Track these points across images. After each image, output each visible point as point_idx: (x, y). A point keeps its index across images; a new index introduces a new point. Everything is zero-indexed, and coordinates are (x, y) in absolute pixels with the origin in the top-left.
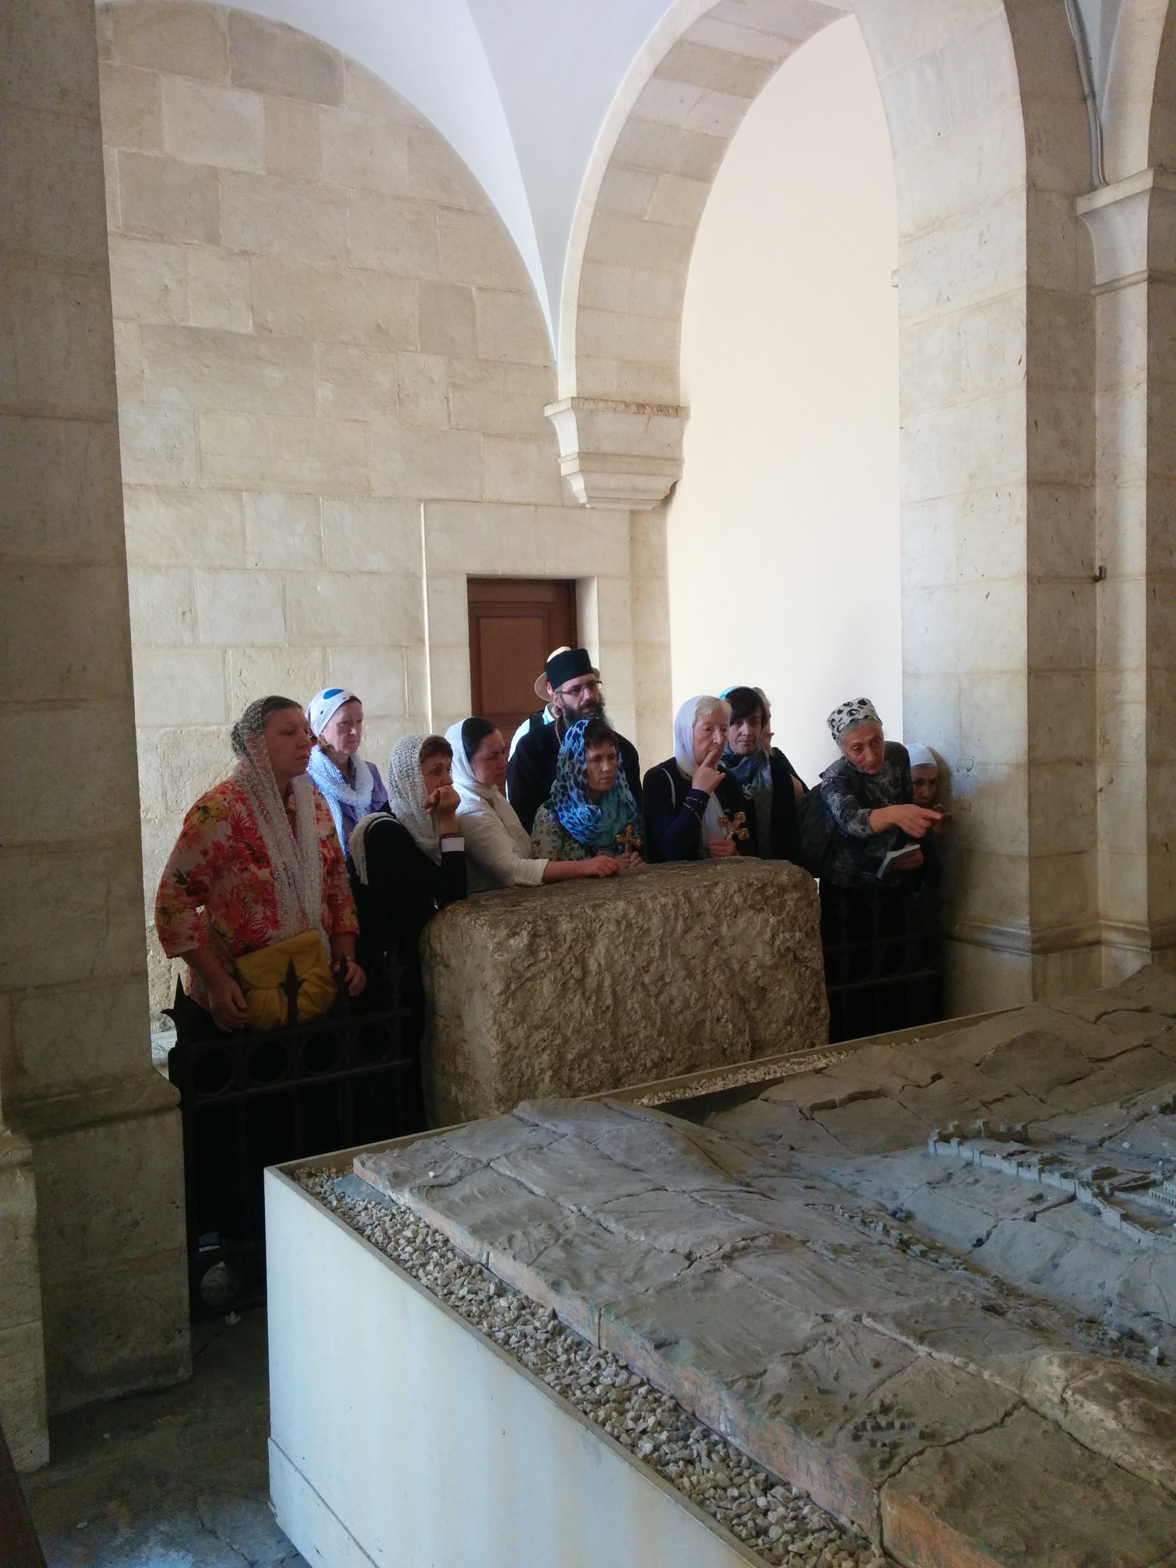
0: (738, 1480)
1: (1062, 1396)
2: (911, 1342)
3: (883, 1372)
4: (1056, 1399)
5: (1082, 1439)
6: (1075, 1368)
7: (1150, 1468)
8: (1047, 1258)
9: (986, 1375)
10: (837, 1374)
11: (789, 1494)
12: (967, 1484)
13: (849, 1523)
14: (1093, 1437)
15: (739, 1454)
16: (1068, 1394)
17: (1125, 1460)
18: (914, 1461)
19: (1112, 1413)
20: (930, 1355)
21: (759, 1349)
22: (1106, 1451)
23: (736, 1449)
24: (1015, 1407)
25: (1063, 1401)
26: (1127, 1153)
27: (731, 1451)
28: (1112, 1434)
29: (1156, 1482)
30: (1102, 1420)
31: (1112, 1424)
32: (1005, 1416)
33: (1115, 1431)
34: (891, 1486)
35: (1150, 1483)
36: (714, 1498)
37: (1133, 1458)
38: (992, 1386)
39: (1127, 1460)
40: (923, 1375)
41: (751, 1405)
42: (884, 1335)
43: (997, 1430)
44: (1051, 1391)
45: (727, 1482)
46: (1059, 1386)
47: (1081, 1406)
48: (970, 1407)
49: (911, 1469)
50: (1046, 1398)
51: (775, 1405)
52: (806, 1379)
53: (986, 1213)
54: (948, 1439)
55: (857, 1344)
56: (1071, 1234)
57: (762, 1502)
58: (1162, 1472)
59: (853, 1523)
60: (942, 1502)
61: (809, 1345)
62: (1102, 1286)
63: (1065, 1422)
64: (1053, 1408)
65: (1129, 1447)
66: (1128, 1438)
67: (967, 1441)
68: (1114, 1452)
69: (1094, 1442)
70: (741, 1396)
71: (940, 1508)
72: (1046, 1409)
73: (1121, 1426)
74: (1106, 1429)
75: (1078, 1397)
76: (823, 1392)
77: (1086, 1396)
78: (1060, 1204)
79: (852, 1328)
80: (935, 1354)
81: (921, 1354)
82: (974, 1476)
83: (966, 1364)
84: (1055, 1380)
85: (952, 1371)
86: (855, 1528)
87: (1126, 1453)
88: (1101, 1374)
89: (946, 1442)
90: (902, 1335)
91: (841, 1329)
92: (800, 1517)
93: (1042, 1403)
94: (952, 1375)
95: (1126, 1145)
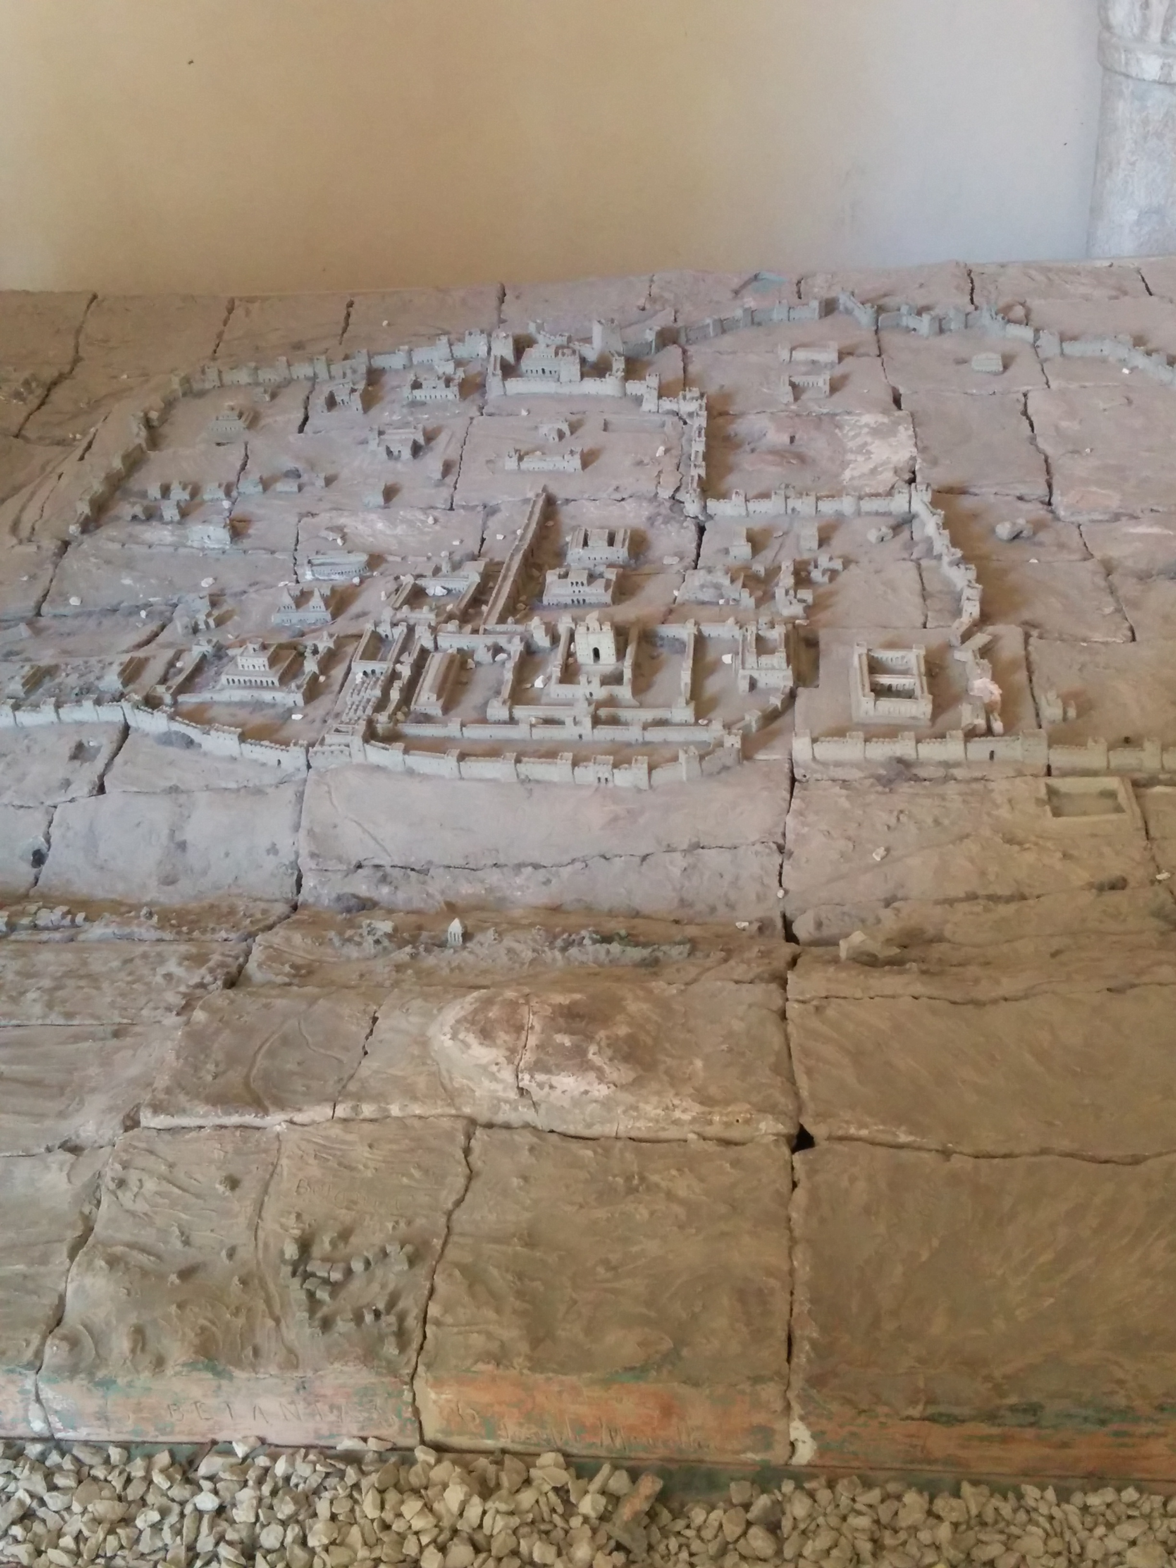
0: (132, 1493)
1: (518, 1087)
2: (250, 1119)
3: (250, 1186)
4: (513, 1095)
5: (572, 1130)
6: (503, 1037)
7: (676, 1122)
8: (164, 840)
9: (395, 1110)
10: (182, 1234)
11: (232, 1460)
12: (520, 1294)
13: (362, 1444)
14: (584, 1120)
15: (97, 1447)
16: (526, 1080)
17: (639, 1129)
18: (434, 1310)
19: (592, 1075)
20: (292, 1122)
21: (20, 1267)
22: (609, 1129)
23: (86, 1443)
24: (469, 1137)
25: (522, 1091)
26: (84, 613)
27: (84, 1455)
28: (606, 1104)
29: (692, 1136)
30: (586, 1092)
31: (601, 1091)
32: (466, 1157)
33: (608, 1098)
34: (429, 1366)
35: (686, 1141)
36: (122, 1547)
37: (650, 1120)
38: (417, 1123)
39: (642, 1127)
40: (312, 1161)
41: (100, 1374)
42: (201, 1127)
43: (476, 1185)
44: (499, 1087)
45: (119, 1509)
46: (507, 1074)
47: (551, 1087)
48: (417, 1174)
49: (438, 1323)
50: (497, 1102)
51: (143, 1349)
52: (144, 1273)
53: (22, 807)
54: (437, 1243)
55: (171, 1166)
56: (174, 790)
57: (207, 1502)
58: (694, 1120)
59: (365, 1440)
60: (524, 1347)
61: (86, 1210)
62: (273, 850)
63: (541, 1121)
64: (516, 1109)
65: (636, 1109)
66: (627, 1098)
67: (457, 1228)
68: (623, 1125)
69: (590, 1126)
70: (73, 1371)
71: (529, 1358)
72: (505, 1115)
73: (613, 1087)
74: (596, 1101)
75: (540, 1077)
76: (186, 1274)
77: (547, 1071)
78: (119, 748)
79: (143, 1145)
80: (299, 1118)
81: (278, 1128)
82: (520, 1276)
83: (355, 1109)
84: (494, 1068)
85: (347, 1131)
86: (373, 1444)
87: (636, 1118)
88: (538, 1027)
89: (439, 1248)
90: (230, 1114)
91: (125, 1157)
92: (280, 1483)
93: (496, 1108)
94: (350, 1137)
95: (74, 601)
